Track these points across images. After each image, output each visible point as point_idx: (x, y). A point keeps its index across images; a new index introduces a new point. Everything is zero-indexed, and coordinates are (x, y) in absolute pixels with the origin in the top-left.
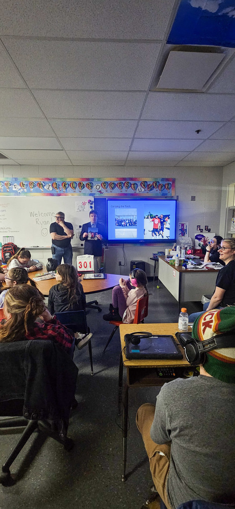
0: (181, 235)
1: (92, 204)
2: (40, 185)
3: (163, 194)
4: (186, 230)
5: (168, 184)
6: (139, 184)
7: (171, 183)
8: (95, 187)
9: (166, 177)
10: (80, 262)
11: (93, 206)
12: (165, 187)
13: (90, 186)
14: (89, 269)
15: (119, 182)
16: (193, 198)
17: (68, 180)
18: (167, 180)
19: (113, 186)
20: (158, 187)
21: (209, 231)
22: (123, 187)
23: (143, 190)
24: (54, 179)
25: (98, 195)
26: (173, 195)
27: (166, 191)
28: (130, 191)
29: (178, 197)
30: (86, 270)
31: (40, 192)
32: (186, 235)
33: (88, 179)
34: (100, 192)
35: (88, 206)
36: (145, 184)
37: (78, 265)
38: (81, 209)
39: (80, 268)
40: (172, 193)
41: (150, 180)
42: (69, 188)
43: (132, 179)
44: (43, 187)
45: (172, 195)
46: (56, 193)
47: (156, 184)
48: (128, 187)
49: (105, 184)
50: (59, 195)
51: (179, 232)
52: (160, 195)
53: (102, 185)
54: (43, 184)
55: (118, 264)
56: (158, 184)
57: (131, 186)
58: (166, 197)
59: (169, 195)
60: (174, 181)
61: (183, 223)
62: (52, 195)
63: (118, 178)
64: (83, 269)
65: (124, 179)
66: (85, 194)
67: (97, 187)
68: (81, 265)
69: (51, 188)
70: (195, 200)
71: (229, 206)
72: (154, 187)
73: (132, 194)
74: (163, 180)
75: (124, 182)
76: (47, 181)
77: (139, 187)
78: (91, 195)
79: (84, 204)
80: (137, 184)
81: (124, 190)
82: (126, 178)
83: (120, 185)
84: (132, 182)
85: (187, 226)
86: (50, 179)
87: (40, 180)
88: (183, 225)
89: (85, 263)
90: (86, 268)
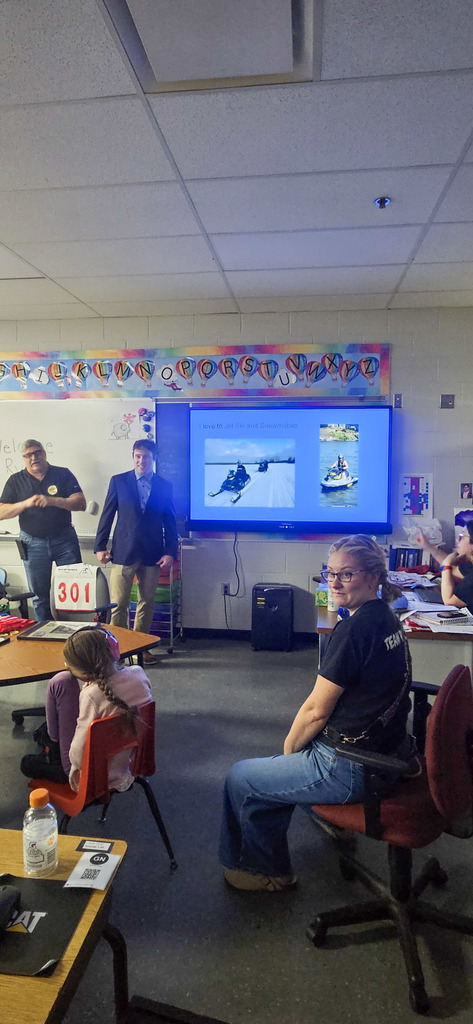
0: (409, 511)
1: (149, 419)
2: (18, 370)
3: (354, 391)
4: (426, 496)
5: (369, 361)
6: (281, 362)
7: (377, 356)
8: (158, 373)
9: (364, 340)
10: (63, 585)
11: (153, 424)
12: (359, 368)
13: (146, 371)
14: (82, 605)
15: (225, 358)
16: (447, 402)
17: (89, 356)
18: (366, 348)
19: (207, 368)
20: (339, 369)
22: (234, 373)
23: (293, 379)
24: (54, 355)
25: (166, 396)
26: (384, 391)
27: (362, 381)
28: (257, 382)
29: (398, 396)
30: (74, 607)
31: (17, 388)
32: (427, 512)
33: (142, 353)
34: (173, 385)
35: (138, 425)
36: (298, 363)
37: (57, 592)
38: (119, 432)
39: (62, 600)
40: (379, 386)
41: (314, 352)
42: (91, 378)
43: (260, 349)
44: (26, 374)
45: (382, 394)
46: (58, 391)
47: (333, 361)
48: (250, 372)
49: (185, 366)
50: (65, 396)
51: (406, 502)
52: (343, 392)
53: (177, 368)
54: (27, 368)
55: (220, 589)
56: (337, 361)
57: (259, 369)
58: (361, 399)
59: (371, 392)
60: (386, 351)
61: (416, 475)
62: (48, 396)
63: (221, 348)
64: (68, 605)
65: (239, 349)
66: (132, 393)
67: (165, 372)
68: (64, 592)
69: (45, 379)
70: (452, 407)
72: (325, 370)
73: (261, 392)
74: (352, 348)
75: (238, 357)
76: (36, 360)
77: (283, 372)
78: (147, 394)
80: (276, 364)
81: (239, 381)
82: (244, 347)
83: (229, 367)
84: (263, 358)
85: (429, 482)
86: (43, 356)
87: (20, 359)
88: (415, 481)
89: (75, 589)
90: (75, 600)
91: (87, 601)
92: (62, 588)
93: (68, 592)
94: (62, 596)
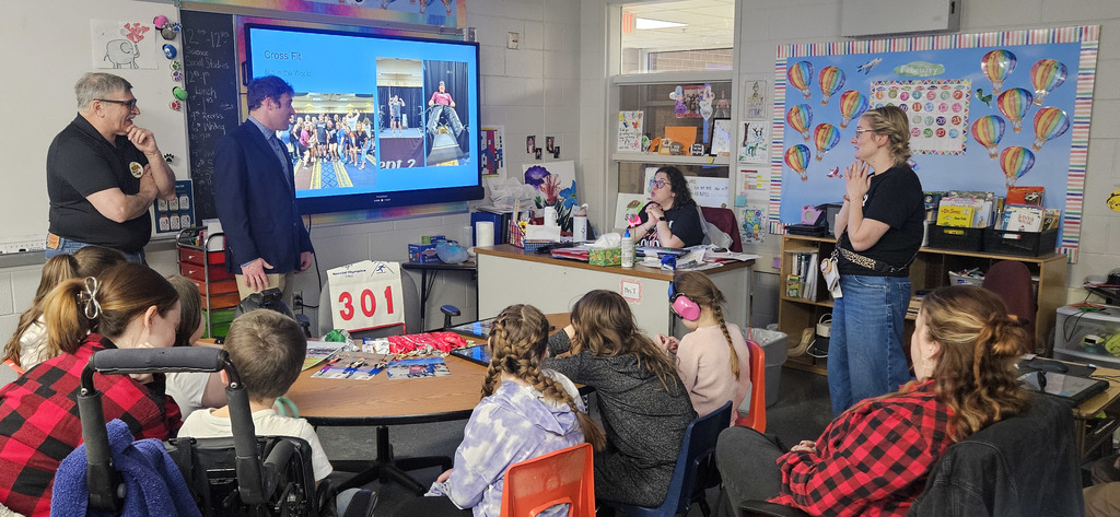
0: (487, 171)
1: (171, 37)
3: (433, 19)
4: (500, 153)
10: (345, 295)
14: (383, 318)
21: (556, 153)
29: (472, 30)
30: (370, 323)
32: (502, 171)
35: (153, 43)
37: (337, 307)
39: (347, 317)
45: (458, 25)
51: (483, 160)
58: (443, 30)
59: (449, 24)
61: (492, 127)
64: (359, 322)
68: (349, 305)
71: (611, 75)
73: (331, 8)
79: (135, 33)
85: (503, 136)
88: (491, 136)
89: (368, 297)
90: (369, 314)
91: (390, 310)
92: (346, 301)
93: (356, 303)
94: (347, 311)
